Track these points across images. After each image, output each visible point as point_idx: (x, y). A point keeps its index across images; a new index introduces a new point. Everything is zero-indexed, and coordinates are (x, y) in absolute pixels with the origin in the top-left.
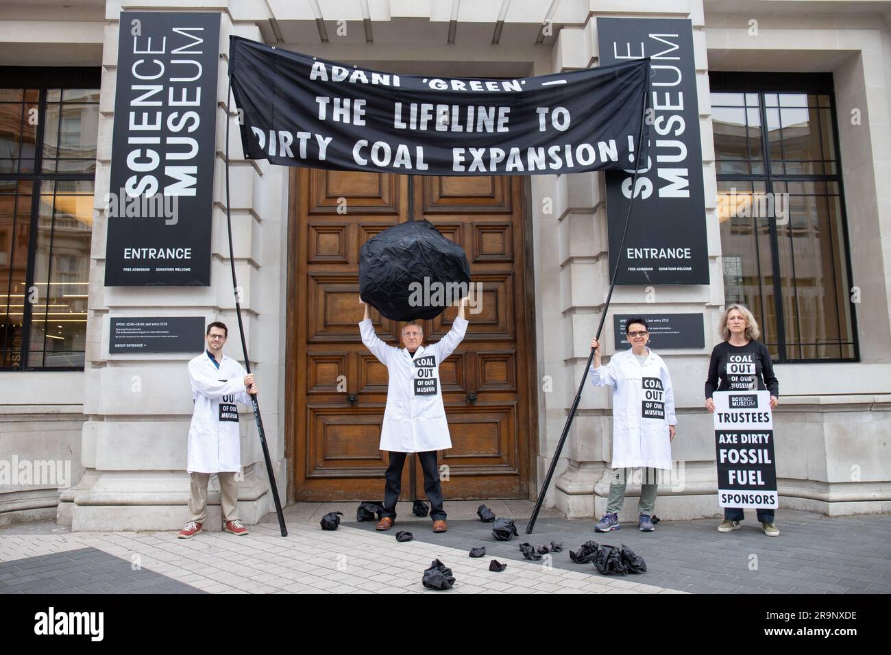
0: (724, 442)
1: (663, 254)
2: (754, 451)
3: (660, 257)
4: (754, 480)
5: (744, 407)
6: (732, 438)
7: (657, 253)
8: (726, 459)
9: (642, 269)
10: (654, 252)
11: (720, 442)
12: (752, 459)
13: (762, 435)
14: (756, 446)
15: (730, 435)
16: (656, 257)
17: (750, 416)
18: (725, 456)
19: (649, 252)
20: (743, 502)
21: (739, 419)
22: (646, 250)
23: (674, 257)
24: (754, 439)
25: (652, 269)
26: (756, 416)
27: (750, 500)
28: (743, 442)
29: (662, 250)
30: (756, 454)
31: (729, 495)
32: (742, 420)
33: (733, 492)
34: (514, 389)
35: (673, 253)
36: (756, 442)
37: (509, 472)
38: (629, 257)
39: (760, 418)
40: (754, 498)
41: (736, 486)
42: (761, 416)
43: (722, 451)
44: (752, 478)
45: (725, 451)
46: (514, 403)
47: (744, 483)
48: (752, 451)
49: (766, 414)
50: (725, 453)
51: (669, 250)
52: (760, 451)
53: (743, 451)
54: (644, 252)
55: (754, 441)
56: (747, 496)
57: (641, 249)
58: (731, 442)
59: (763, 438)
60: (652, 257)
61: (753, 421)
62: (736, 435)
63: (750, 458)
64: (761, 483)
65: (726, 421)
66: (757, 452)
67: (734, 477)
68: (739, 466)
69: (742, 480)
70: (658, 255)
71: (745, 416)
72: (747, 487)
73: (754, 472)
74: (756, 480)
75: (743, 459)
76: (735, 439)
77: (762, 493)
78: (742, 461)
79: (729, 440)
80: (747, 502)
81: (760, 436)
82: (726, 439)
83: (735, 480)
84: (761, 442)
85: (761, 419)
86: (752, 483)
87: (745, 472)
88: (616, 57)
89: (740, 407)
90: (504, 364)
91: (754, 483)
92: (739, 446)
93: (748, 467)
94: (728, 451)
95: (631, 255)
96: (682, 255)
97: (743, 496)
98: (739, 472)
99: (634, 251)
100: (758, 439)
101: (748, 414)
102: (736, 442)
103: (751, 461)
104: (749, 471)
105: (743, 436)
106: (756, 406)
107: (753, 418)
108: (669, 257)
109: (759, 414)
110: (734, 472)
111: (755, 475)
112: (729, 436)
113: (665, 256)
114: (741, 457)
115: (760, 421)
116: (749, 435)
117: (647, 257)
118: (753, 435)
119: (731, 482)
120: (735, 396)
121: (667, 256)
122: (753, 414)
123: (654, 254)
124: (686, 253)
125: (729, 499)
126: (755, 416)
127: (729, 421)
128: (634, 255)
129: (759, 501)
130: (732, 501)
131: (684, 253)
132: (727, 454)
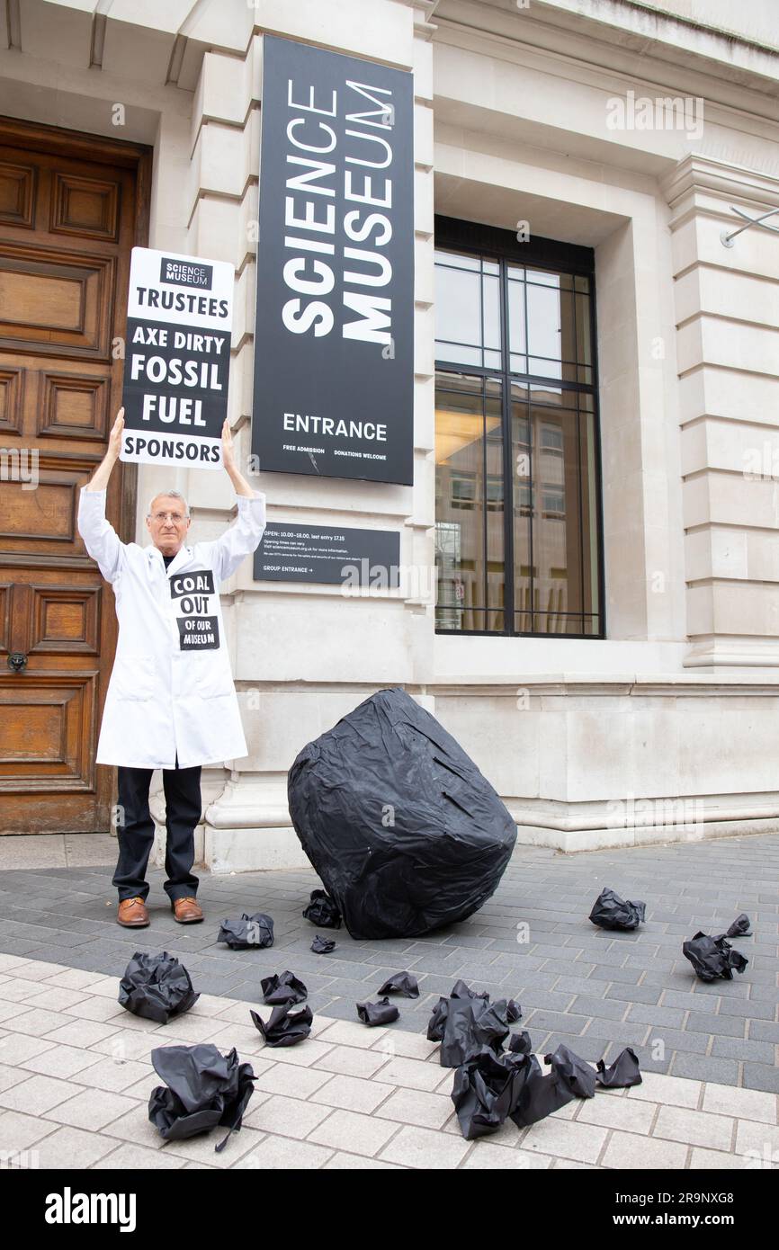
0: (143, 342)
1: (342, 429)
2: (195, 364)
3: (337, 434)
4: (188, 417)
5: (186, 284)
6: (157, 337)
7: (332, 425)
8: (143, 374)
9: (306, 450)
10: (328, 423)
11: (135, 341)
12: (190, 378)
13: (211, 339)
14: (199, 357)
15: (155, 331)
16: (331, 433)
17: (196, 303)
18: (142, 367)
19: (320, 423)
20: (164, 455)
21: (176, 303)
22: (316, 419)
23: (360, 436)
24: (197, 343)
25: (323, 451)
26: (207, 303)
27: (176, 452)
28: (177, 346)
29: (342, 422)
30: (198, 371)
31: (139, 440)
32: (179, 306)
33: (148, 436)
34: (94, 651)
35: (358, 430)
36: (201, 350)
37: (79, 788)
38: (286, 428)
39: (212, 307)
40: (184, 448)
41: (155, 424)
42: (214, 304)
43: (137, 358)
44: (184, 411)
45: (142, 358)
46: (94, 674)
47: (170, 419)
48: (191, 365)
49: (223, 303)
50: (140, 362)
51: (352, 424)
52: (205, 366)
53: (175, 362)
54: (311, 422)
55: (198, 346)
56: (172, 443)
57: (307, 418)
58: (155, 343)
59: (213, 344)
60: (324, 432)
61: (200, 312)
62: (166, 332)
63: (186, 375)
64: (200, 422)
65: (150, 304)
66: (200, 366)
67: (153, 408)
68: (164, 389)
69: (167, 414)
70: (334, 430)
71: (186, 301)
72: (175, 427)
73: (189, 402)
74: (192, 417)
75: (174, 376)
76: (162, 338)
77: (200, 441)
78: (171, 380)
79: (152, 340)
80: (171, 456)
81: (209, 339)
82: (147, 336)
83: (155, 414)
84: (208, 350)
85: (214, 311)
86: (184, 421)
87: (173, 401)
88: (290, 104)
89: (180, 283)
90: (80, 608)
91: (188, 422)
92: (168, 353)
93: (181, 391)
94: (147, 359)
95: (289, 425)
96: (373, 435)
97: (165, 443)
98: (163, 400)
99: (294, 419)
100: (204, 345)
101: (192, 298)
102: (165, 345)
103: (187, 382)
104: (182, 400)
105: (178, 335)
106: (208, 286)
107: (201, 306)
108: (351, 435)
109: (212, 301)
110: (154, 398)
111: (192, 407)
112: (153, 333)
113: (345, 432)
114: (170, 373)
115: (211, 313)
116: (190, 336)
117: (316, 431)
118: (196, 337)
119: (146, 416)
120: (173, 262)
121: (349, 433)
122: (202, 299)
123: (329, 428)
124: (379, 432)
125: (139, 447)
126: (204, 302)
127: (156, 305)
128: (294, 426)
129: (192, 454)
130: (144, 451)
131: (375, 432)
132: (144, 363)
